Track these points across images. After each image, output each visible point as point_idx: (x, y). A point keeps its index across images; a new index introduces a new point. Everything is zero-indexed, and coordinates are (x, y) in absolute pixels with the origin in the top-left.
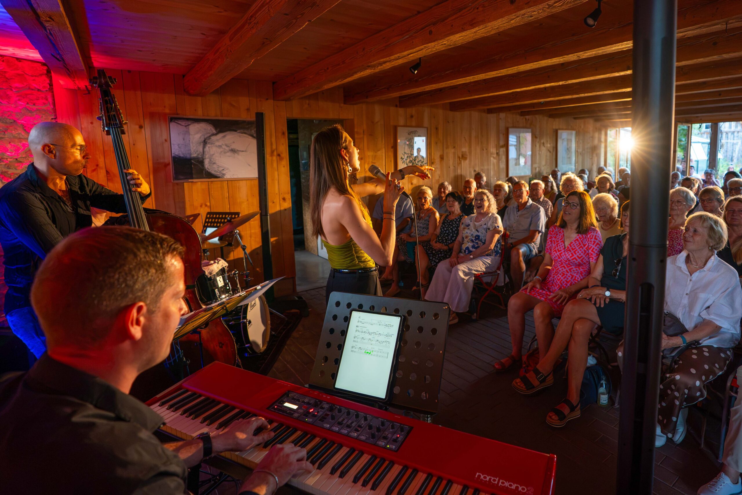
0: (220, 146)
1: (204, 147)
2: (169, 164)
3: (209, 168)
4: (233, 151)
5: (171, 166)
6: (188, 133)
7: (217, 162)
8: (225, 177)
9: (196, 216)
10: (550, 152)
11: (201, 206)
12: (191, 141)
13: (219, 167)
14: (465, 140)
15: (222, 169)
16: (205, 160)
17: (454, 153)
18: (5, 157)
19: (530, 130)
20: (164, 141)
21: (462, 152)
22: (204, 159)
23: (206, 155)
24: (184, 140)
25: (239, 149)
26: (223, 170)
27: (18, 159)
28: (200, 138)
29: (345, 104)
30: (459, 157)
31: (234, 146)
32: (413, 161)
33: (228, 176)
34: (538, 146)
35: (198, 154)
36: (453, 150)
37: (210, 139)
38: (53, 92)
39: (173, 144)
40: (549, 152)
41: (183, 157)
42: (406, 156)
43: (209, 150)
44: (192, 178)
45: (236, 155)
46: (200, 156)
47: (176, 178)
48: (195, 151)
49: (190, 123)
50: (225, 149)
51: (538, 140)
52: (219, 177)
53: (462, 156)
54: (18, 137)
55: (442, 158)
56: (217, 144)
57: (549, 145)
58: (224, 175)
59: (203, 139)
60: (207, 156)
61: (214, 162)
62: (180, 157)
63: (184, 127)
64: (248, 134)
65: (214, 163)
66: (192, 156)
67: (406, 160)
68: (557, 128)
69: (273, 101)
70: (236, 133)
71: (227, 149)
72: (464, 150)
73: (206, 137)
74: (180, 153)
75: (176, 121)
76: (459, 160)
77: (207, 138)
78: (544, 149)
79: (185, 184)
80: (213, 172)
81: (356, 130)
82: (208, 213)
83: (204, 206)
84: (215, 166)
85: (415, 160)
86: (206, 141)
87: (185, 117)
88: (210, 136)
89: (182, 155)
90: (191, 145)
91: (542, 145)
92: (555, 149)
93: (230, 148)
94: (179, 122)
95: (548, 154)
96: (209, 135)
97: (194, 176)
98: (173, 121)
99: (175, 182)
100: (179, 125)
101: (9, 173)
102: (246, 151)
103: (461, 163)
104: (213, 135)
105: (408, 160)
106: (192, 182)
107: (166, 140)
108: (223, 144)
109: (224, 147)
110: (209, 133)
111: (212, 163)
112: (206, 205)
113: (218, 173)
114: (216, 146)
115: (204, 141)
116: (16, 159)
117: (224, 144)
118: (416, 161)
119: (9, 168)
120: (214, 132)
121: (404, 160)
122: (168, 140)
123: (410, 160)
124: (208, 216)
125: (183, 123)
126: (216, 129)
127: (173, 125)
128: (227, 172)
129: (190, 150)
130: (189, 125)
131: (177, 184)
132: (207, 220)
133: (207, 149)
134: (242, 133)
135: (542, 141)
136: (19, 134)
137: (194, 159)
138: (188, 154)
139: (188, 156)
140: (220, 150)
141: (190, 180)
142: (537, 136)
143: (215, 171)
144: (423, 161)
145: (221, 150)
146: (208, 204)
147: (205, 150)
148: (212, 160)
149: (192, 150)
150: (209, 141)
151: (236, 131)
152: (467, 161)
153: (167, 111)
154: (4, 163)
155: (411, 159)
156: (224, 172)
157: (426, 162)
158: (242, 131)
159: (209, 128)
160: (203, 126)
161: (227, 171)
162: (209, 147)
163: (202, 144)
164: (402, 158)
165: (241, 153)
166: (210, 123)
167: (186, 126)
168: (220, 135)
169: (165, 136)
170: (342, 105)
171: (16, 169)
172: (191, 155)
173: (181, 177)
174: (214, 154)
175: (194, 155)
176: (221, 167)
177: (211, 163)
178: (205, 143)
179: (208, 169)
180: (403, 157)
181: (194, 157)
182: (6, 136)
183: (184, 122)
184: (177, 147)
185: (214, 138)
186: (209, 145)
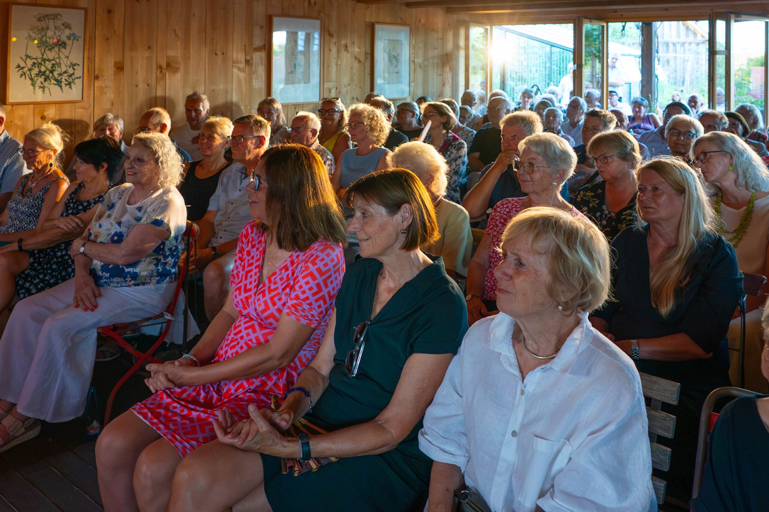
10: (360, 62)
14: (176, 35)
17: (149, 59)
19: (318, 23)
21: (168, 57)
30: (161, 67)
32: (48, 72)
34: (334, 50)
36: (146, 54)
40: (357, 62)
42: (30, 62)
51: (334, 40)
53: (168, 65)
55: (119, 68)
57: (357, 50)
67: (30, 70)
68: (373, 20)
72: (171, 53)
76: (161, 72)
78: (346, 58)
85: (52, 72)
91: (343, 49)
92: (369, 56)
95: (356, 64)
103: (164, 77)
105: (36, 71)
118: (56, 74)
121: (25, 70)
123: (40, 71)
135: (343, 42)
142: (331, 33)
144: (73, 74)
152: (179, 76)
155: (43, 69)
157: (81, 75)
164: (19, 66)
180: (22, 64)
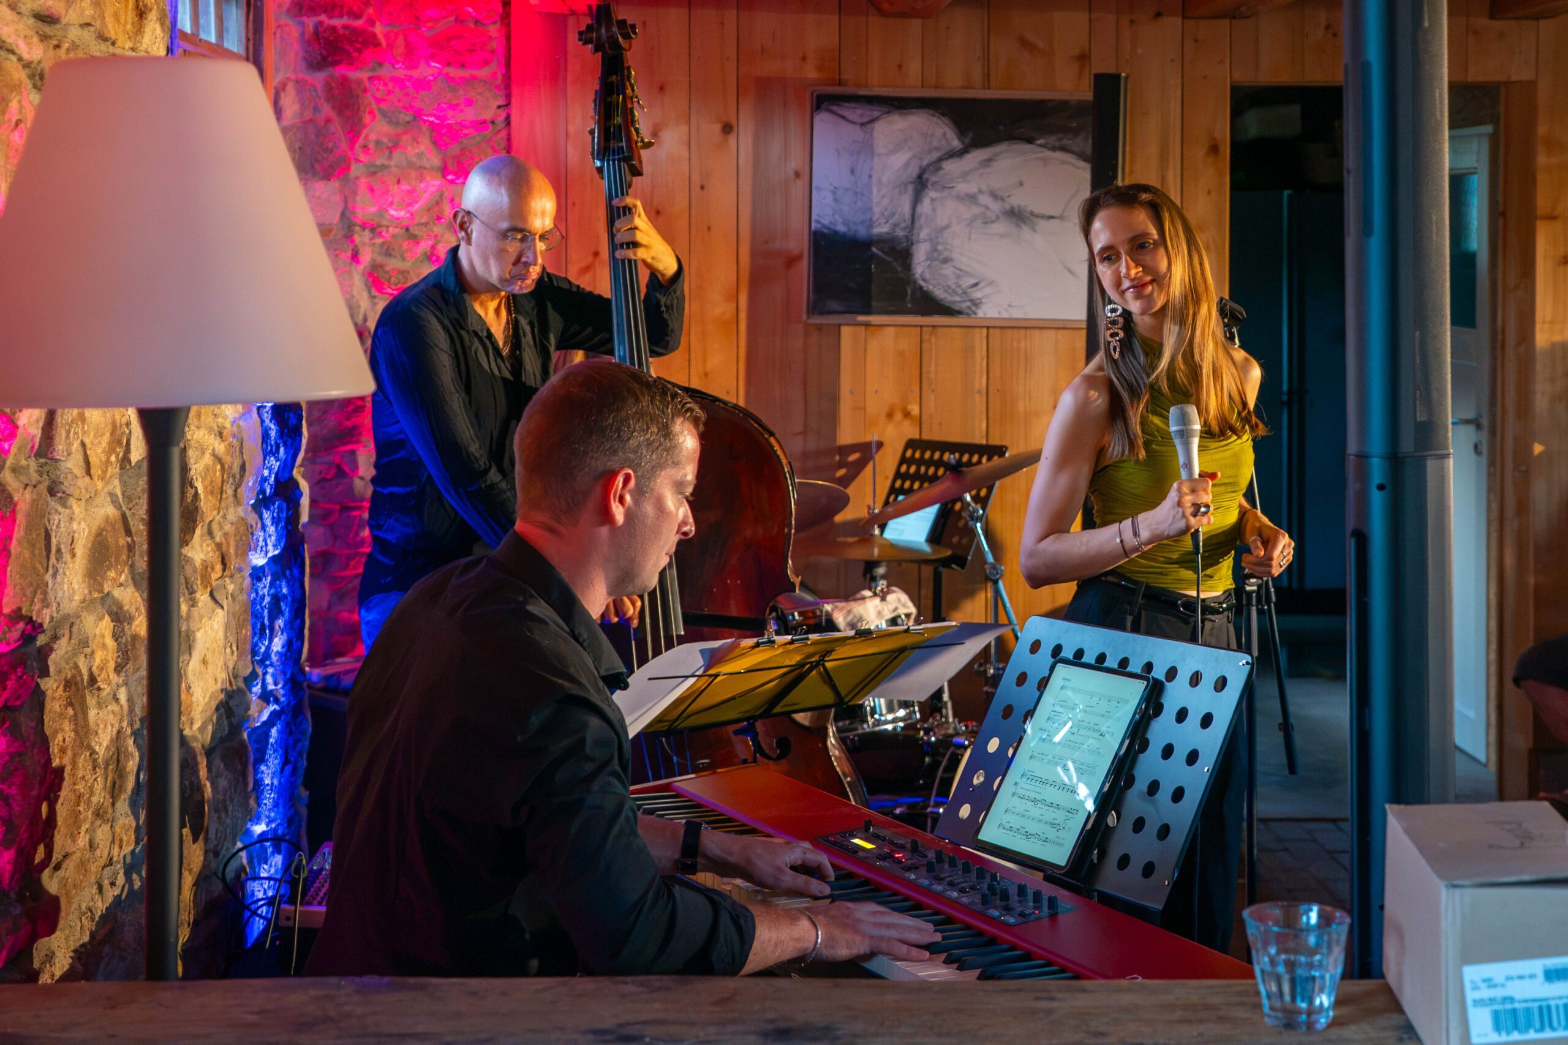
0: (972, 198)
1: (916, 200)
2: (799, 258)
3: (928, 277)
4: (1017, 216)
5: (804, 267)
6: (867, 148)
7: (955, 256)
8: (980, 314)
9: (867, 451)
11: (890, 415)
12: (874, 179)
13: (961, 273)
15: (973, 281)
16: (915, 247)
18: (385, 223)
20: (791, 173)
22: (912, 244)
23: (921, 228)
24: (852, 172)
25: (1036, 211)
26: (976, 285)
27: (411, 229)
28: (907, 164)
29: (1492, 16)
31: (1019, 199)
33: (989, 311)
35: (895, 225)
37: (940, 168)
38: (508, 25)
39: (819, 189)
41: (844, 235)
43: (934, 210)
44: (868, 312)
45: (1026, 231)
46: (900, 233)
47: (815, 308)
48: (886, 213)
49: (876, 114)
50: (987, 208)
52: (959, 313)
54: (418, 164)
56: (963, 188)
58: (976, 303)
59: (914, 171)
60: (923, 235)
61: (946, 254)
62: (836, 233)
63: (857, 128)
64: (1073, 153)
65: (946, 260)
66: (877, 230)
69: (1178, 21)
70: (1029, 147)
71: (995, 207)
73: (925, 162)
74: (839, 219)
75: (834, 108)
77: (929, 165)
79: (846, 331)
80: (939, 293)
81: (1542, 130)
82: (911, 444)
83: (898, 416)
84: (948, 270)
86: (925, 176)
87: (863, 92)
88: (940, 160)
89: (841, 228)
90: (875, 191)
93: (1007, 206)
94: (846, 113)
96: (936, 155)
97: (874, 304)
98: (824, 106)
99: (811, 321)
100: (842, 121)
101: (387, 268)
102: (1061, 218)
104: (952, 155)
106: (867, 325)
107: (797, 175)
108: (980, 191)
109: (984, 199)
110: (938, 149)
111: (941, 259)
112: (907, 414)
113: (958, 299)
114: (958, 198)
115: (920, 177)
116: (407, 230)
117: (984, 188)
119: (388, 254)
120: (956, 143)
122: (806, 174)
124: (909, 453)
125: (855, 113)
126: (962, 131)
127: (823, 122)
128: (986, 296)
129: (870, 209)
130: (872, 121)
131: (819, 328)
132: (904, 468)
133: (925, 206)
134: (1053, 149)
136: (420, 156)
137: (880, 241)
138: (862, 223)
139: (862, 232)
140: (968, 212)
141: (861, 318)
143: (948, 288)
145: (976, 210)
146: (915, 410)
147: (919, 210)
148: (940, 247)
149: (877, 210)
150: (933, 179)
151: (1030, 141)
153: (811, 73)
154: (381, 240)
156: (977, 294)
158: (1052, 140)
159: (939, 132)
160: (918, 122)
161: (987, 290)
162: (933, 200)
163: (911, 188)
165: (1042, 224)
166: (943, 114)
167: (862, 124)
168: (977, 156)
169: (796, 161)
170: (1481, 21)
171: (404, 259)
172: (871, 226)
173: (833, 305)
174: (947, 227)
175: (881, 229)
176: (968, 274)
177: (936, 259)
178: (921, 184)
179: (924, 280)
181: (880, 235)
182: (393, 163)
183: (859, 112)
184: (829, 200)
185: (951, 167)
186: (933, 194)
